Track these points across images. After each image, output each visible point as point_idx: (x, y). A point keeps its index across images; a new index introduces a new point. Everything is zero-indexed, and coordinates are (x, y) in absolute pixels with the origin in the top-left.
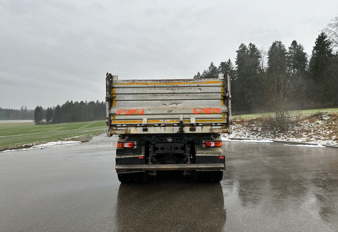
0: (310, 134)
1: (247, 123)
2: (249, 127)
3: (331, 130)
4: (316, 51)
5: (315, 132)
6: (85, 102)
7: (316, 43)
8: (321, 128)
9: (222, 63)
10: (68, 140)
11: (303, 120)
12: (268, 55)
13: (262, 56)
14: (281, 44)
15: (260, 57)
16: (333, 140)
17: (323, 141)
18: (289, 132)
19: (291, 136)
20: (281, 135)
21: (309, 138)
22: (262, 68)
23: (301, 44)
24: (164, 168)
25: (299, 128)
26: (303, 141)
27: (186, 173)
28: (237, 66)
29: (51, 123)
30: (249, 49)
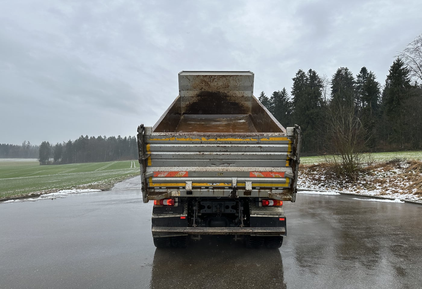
0: (385, 185)
1: (307, 170)
2: (310, 174)
3: (411, 182)
4: (390, 80)
5: (392, 183)
6: (103, 138)
7: (390, 71)
8: (399, 179)
9: (275, 93)
10: (84, 188)
11: (376, 167)
12: (331, 85)
13: (325, 86)
14: (347, 71)
15: (321, 86)
16: (414, 194)
17: (401, 194)
18: (359, 182)
19: (362, 187)
20: (350, 186)
21: (384, 190)
22: (324, 101)
23: (372, 72)
24: (212, 232)
25: (371, 177)
26: (377, 195)
27: (237, 237)
28: (293, 97)
29: (60, 163)
30: (308, 77)
